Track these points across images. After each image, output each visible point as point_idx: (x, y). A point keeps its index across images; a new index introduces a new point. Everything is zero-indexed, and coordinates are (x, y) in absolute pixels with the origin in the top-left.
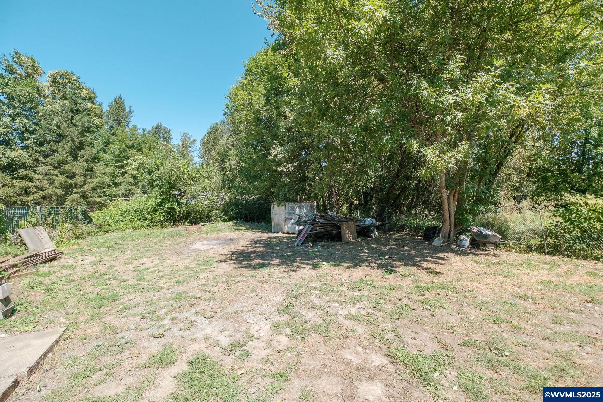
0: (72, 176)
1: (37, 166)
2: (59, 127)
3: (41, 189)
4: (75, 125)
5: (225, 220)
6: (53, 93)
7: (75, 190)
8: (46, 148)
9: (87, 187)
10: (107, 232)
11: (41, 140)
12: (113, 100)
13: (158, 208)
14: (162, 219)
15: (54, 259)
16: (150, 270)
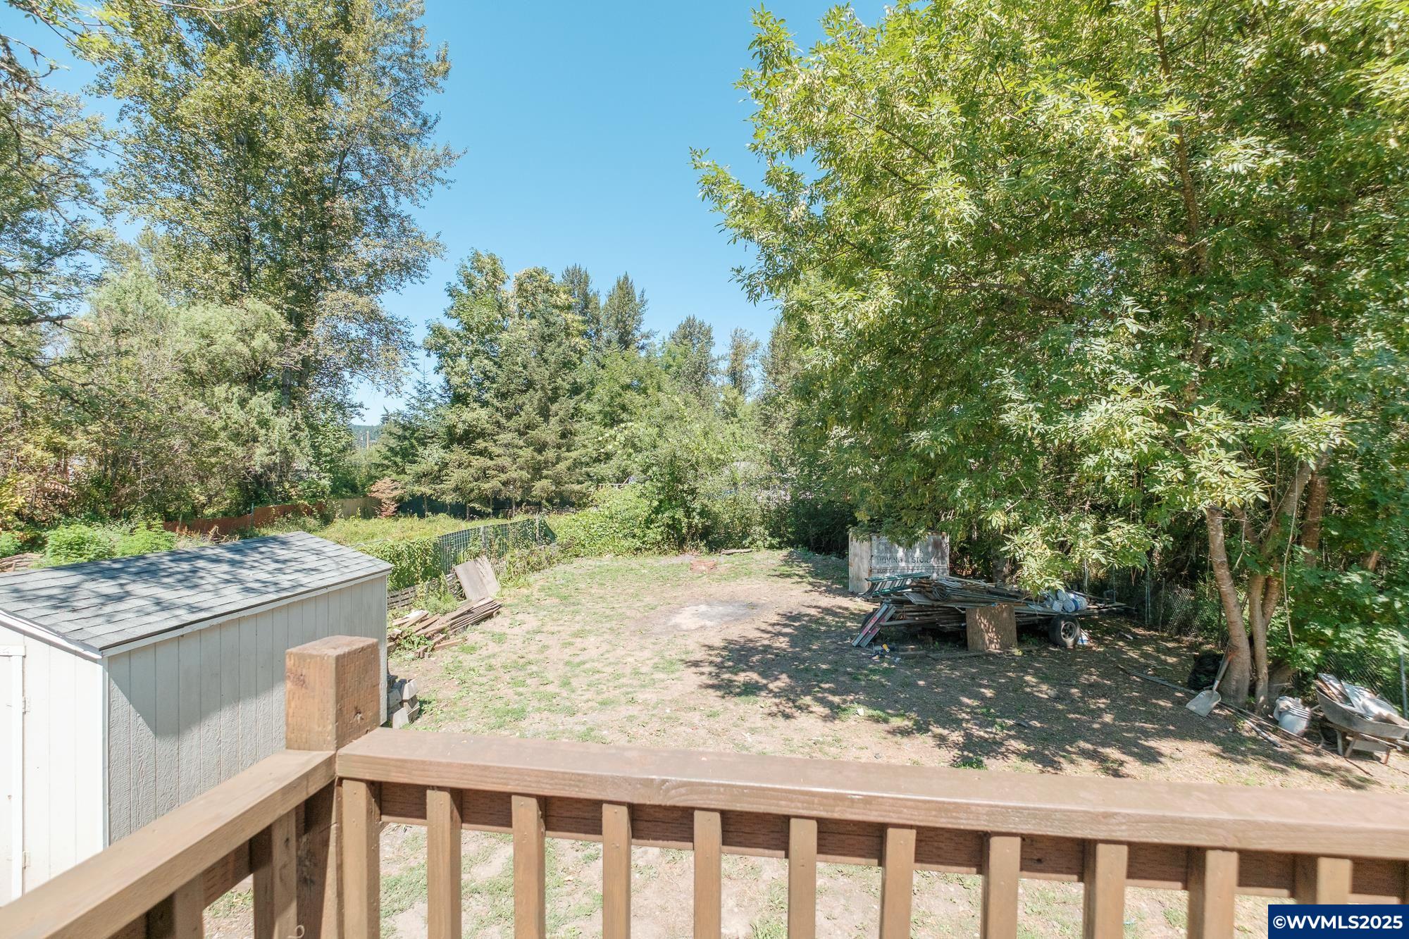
0: (541, 447)
1: (498, 434)
2: (525, 367)
3: (503, 470)
4: (546, 361)
5: (771, 547)
6: (521, 307)
7: (545, 472)
8: (509, 403)
9: (562, 466)
10: (577, 556)
11: (504, 390)
12: (615, 283)
13: (653, 516)
14: (659, 538)
15: (490, 616)
16: (587, 666)
